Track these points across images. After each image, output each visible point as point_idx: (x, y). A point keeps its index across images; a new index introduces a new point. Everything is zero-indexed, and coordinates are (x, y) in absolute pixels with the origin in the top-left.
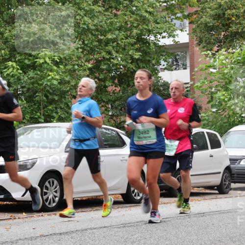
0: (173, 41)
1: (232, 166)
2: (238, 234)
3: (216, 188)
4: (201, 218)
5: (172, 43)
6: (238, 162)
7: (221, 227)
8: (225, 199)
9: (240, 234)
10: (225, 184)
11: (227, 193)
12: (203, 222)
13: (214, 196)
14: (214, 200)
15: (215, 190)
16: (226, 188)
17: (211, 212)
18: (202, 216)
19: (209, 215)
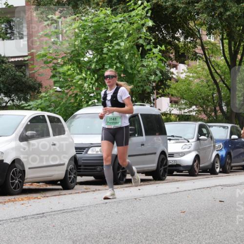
0: (5, 4)
1: (78, 156)
2: (83, 236)
3: (59, 182)
4: (40, 219)
5: (4, 6)
6: (85, 151)
7: (63, 229)
8: (70, 195)
9: (86, 237)
10: (70, 178)
11: (72, 188)
12: (42, 225)
13: (57, 193)
14: (57, 197)
15: (59, 185)
16: (71, 182)
17: (52, 212)
18: (41, 217)
19: (49, 215)
